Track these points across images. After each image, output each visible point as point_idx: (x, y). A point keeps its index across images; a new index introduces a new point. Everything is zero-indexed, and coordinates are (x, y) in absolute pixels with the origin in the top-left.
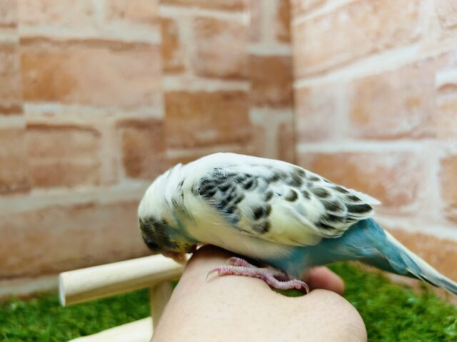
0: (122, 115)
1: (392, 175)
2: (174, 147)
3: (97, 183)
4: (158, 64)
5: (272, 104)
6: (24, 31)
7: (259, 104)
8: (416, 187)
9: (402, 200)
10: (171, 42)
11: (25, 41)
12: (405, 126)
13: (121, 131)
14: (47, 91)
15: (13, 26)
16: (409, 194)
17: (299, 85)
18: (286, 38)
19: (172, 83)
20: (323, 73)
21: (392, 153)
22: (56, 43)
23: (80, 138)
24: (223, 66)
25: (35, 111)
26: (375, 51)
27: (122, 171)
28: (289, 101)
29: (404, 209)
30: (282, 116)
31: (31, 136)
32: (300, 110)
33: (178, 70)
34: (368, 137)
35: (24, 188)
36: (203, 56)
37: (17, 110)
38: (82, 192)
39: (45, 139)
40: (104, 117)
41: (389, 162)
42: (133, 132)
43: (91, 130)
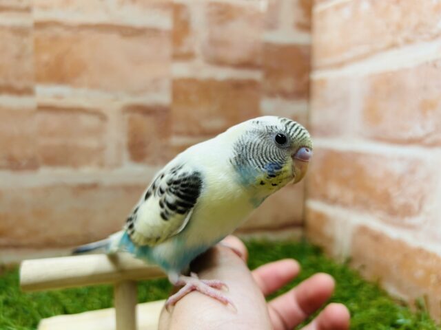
0: (129, 100)
1: (399, 182)
2: (179, 134)
3: (101, 165)
4: (167, 49)
5: (285, 95)
6: (38, 15)
7: (272, 95)
8: (422, 199)
9: (407, 211)
10: (182, 28)
11: (40, 25)
12: (417, 131)
13: (127, 116)
14: (58, 74)
15: (28, 10)
16: (415, 204)
17: (317, 76)
18: (306, 26)
19: (181, 70)
20: (340, 65)
21: (401, 159)
22: (68, 27)
23: (88, 121)
24: (235, 54)
25: (46, 93)
26: (394, 46)
27: (125, 155)
28: (304, 92)
29: (408, 220)
31: (41, 117)
32: (316, 102)
33: (188, 57)
34: (379, 138)
35: (33, 165)
36: (214, 42)
37: (28, 91)
38: (87, 173)
39: (54, 120)
40: (111, 102)
41: (398, 168)
42: (138, 117)
43: (98, 114)
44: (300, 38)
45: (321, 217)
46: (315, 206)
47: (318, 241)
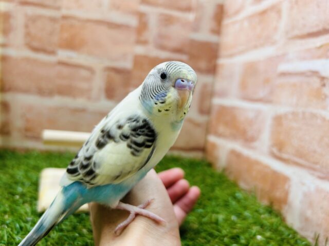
0: (109, 64)
1: (251, 123)
3: (89, 98)
4: (133, 37)
6: (64, 12)
9: (252, 139)
10: (143, 26)
11: (65, 18)
12: (261, 94)
13: (107, 73)
14: (70, 45)
15: (58, 8)
18: (217, 31)
19: (140, 50)
20: (231, 56)
22: (79, 20)
23: (84, 73)
24: (173, 44)
25: (63, 55)
26: (256, 47)
27: (103, 96)
28: (212, 70)
30: (207, 79)
31: (59, 68)
33: (145, 43)
35: (50, 93)
36: (161, 36)
37: (52, 53)
38: (80, 102)
39: (65, 71)
40: (98, 64)
41: (251, 115)
42: (113, 75)
43: (90, 70)
44: (213, 38)
45: (214, 146)
46: (212, 139)
47: (210, 159)
